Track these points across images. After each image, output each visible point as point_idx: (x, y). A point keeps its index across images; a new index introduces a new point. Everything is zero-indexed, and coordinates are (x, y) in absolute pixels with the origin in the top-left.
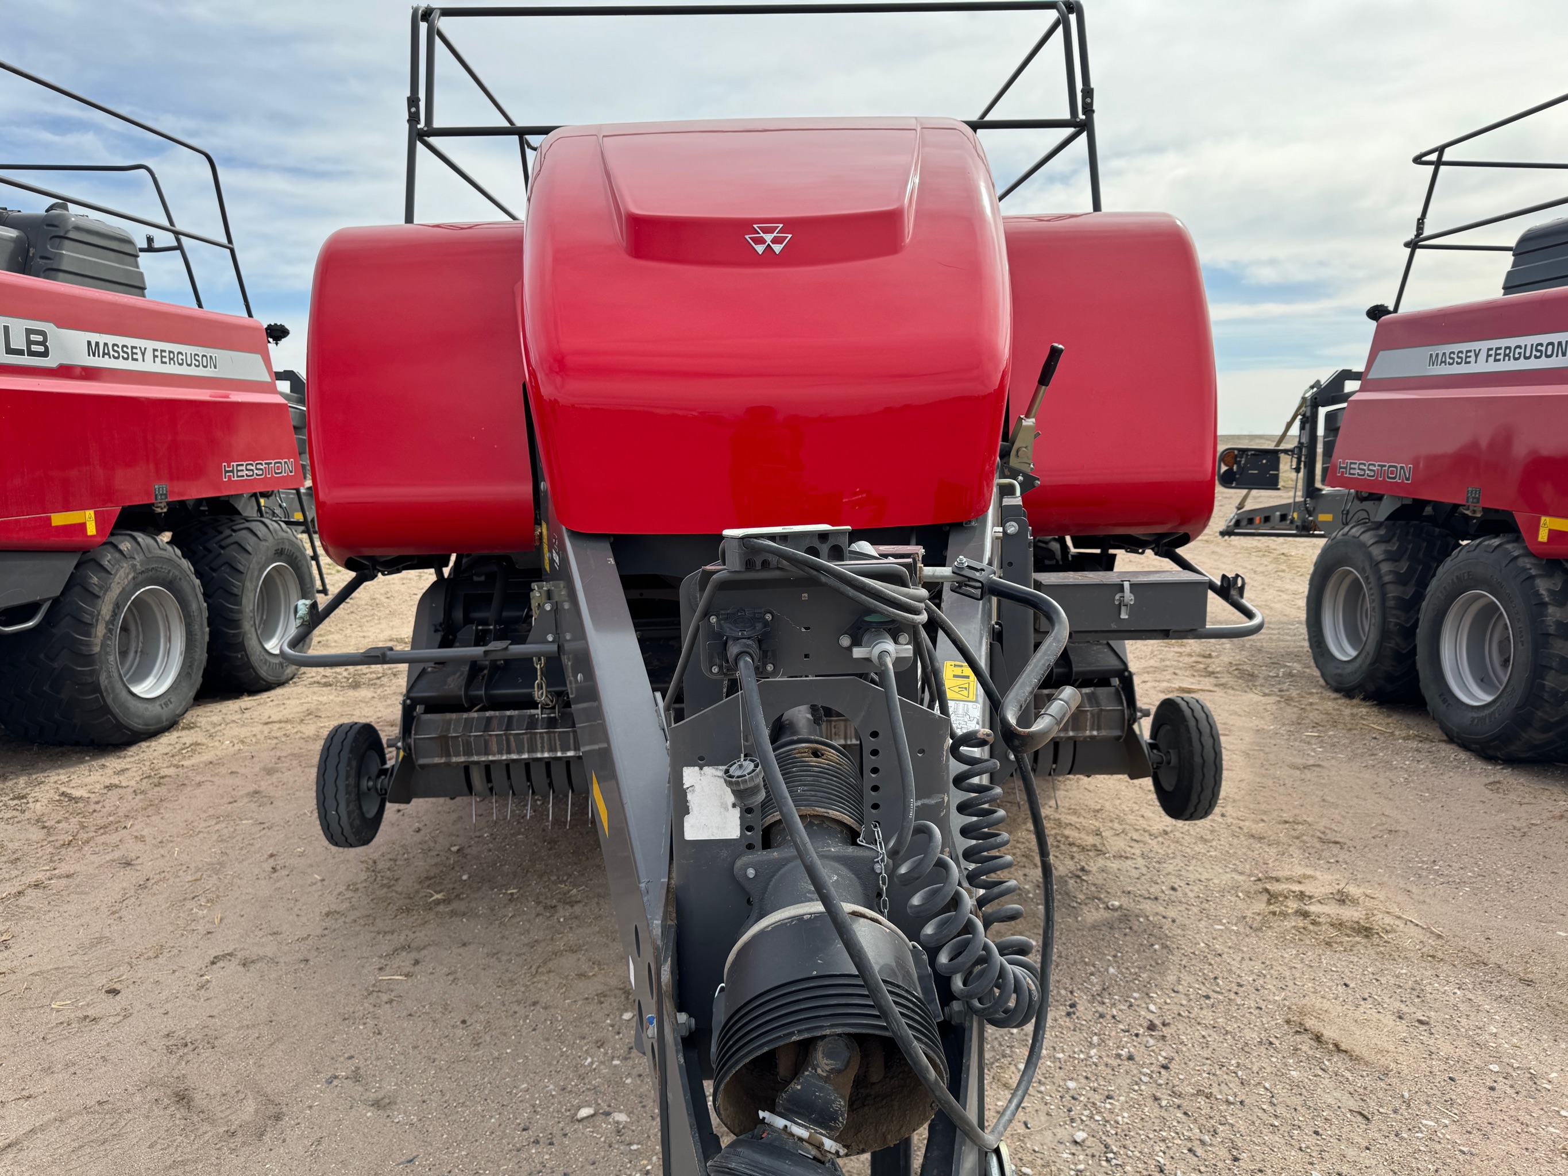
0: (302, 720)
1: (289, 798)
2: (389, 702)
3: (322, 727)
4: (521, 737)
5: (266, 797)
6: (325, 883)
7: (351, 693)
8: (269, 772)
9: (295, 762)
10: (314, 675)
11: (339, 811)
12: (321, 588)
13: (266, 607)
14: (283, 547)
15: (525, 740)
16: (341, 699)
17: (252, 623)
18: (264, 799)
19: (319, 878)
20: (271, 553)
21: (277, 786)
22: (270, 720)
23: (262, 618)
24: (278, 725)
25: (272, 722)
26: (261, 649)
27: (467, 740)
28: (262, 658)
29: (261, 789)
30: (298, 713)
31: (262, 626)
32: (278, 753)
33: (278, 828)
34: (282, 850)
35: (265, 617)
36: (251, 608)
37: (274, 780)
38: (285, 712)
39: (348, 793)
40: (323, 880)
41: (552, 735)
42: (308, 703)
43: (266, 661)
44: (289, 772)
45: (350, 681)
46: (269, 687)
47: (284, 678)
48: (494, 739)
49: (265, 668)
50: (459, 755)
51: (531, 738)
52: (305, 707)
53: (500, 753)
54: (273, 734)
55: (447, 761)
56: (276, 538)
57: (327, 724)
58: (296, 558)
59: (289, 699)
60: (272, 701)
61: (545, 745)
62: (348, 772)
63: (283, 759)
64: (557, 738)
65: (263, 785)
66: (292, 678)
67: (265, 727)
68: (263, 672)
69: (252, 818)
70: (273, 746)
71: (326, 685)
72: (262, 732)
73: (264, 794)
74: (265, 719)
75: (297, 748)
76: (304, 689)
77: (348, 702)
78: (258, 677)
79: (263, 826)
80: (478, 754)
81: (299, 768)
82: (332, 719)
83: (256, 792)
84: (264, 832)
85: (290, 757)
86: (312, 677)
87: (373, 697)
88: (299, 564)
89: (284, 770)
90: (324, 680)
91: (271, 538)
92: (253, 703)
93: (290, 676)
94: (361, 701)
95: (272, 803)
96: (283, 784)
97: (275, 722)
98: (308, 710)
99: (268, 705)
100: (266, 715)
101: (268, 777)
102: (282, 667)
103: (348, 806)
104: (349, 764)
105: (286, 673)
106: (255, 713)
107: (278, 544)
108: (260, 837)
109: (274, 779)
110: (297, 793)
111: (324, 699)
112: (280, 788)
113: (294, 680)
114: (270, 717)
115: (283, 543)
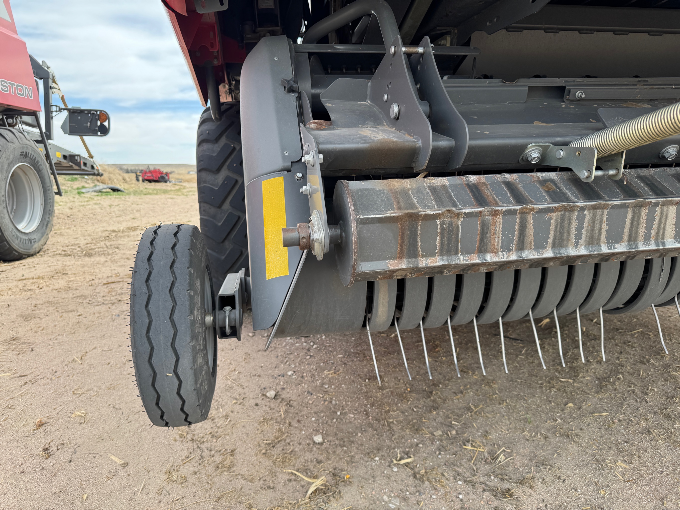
0: (52, 277)
1: (51, 343)
2: (119, 264)
3: (70, 281)
4: (547, 216)
5: (25, 343)
6: (131, 469)
7: (87, 259)
8: (27, 318)
9: (51, 309)
10: (55, 250)
11: (179, 371)
12: (57, 191)
13: (15, 200)
14: (28, 151)
15: (553, 221)
16: (80, 262)
17: (4, 205)
18: (24, 346)
19: (119, 462)
20: (18, 153)
21: (36, 332)
22: (24, 278)
23: (13, 208)
24: (31, 281)
25: (25, 279)
26: (13, 228)
27: (451, 224)
28: (14, 234)
29: (19, 335)
30: (47, 272)
31: (13, 213)
32: (34, 302)
33: (43, 381)
34: (53, 414)
35: (15, 207)
36: (3, 194)
37: (33, 326)
38: (35, 272)
39: (194, 337)
40: (125, 465)
41: (599, 212)
42: (55, 265)
43: (17, 237)
44: (47, 318)
45: (84, 252)
46: (20, 257)
47: (32, 251)
48: (500, 221)
49: (17, 242)
50: (433, 255)
51: (562, 218)
52: (53, 268)
53: (507, 249)
54: (27, 287)
55: (412, 265)
56: (21, 143)
57: (74, 279)
58: (38, 162)
59: (38, 264)
60: (24, 265)
61: (584, 232)
62: (191, 298)
63: (40, 306)
64: (605, 218)
65: (21, 332)
66: (38, 252)
67: (20, 282)
68: (15, 244)
69: (10, 370)
70: (28, 297)
71: (66, 255)
72: (17, 286)
73: (23, 341)
74: (19, 276)
75: (51, 297)
76: (49, 258)
77: (87, 265)
78: (11, 249)
79: (24, 380)
80: (467, 252)
81: (56, 314)
82: (78, 275)
83: (14, 339)
84: (26, 388)
85: (47, 305)
86: (54, 252)
87: (106, 261)
88: (41, 167)
89: (42, 316)
90: (63, 253)
91: (17, 142)
92: (9, 267)
93: (37, 250)
94: (97, 263)
95: (32, 350)
96: (43, 330)
97: (28, 279)
98: (55, 270)
99: (21, 268)
100: (20, 274)
101: (26, 323)
102: (31, 243)
103: (194, 360)
104: (191, 286)
105: (34, 247)
106: (10, 274)
107: (23, 148)
108: (21, 395)
109: (33, 324)
110: (59, 337)
111: (68, 263)
112: (39, 333)
113: (40, 253)
114: (23, 276)
115: (27, 148)
